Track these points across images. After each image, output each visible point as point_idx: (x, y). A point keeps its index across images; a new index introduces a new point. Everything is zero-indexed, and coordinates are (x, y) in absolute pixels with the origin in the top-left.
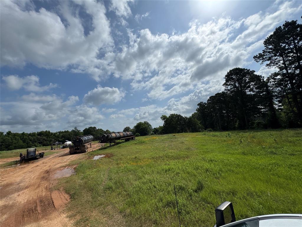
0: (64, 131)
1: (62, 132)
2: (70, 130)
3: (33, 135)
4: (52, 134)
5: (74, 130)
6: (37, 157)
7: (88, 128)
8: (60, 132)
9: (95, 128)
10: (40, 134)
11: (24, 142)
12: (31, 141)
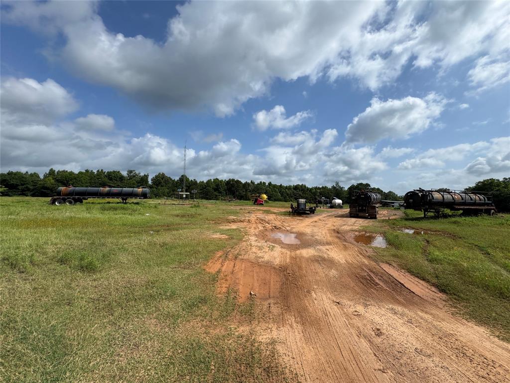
0: (321, 187)
1: (319, 188)
2: (329, 186)
3: (289, 188)
4: (308, 189)
5: (335, 186)
6: (307, 212)
7: (355, 184)
8: (316, 188)
9: (368, 185)
10: (296, 188)
11: (282, 195)
12: (288, 195)
